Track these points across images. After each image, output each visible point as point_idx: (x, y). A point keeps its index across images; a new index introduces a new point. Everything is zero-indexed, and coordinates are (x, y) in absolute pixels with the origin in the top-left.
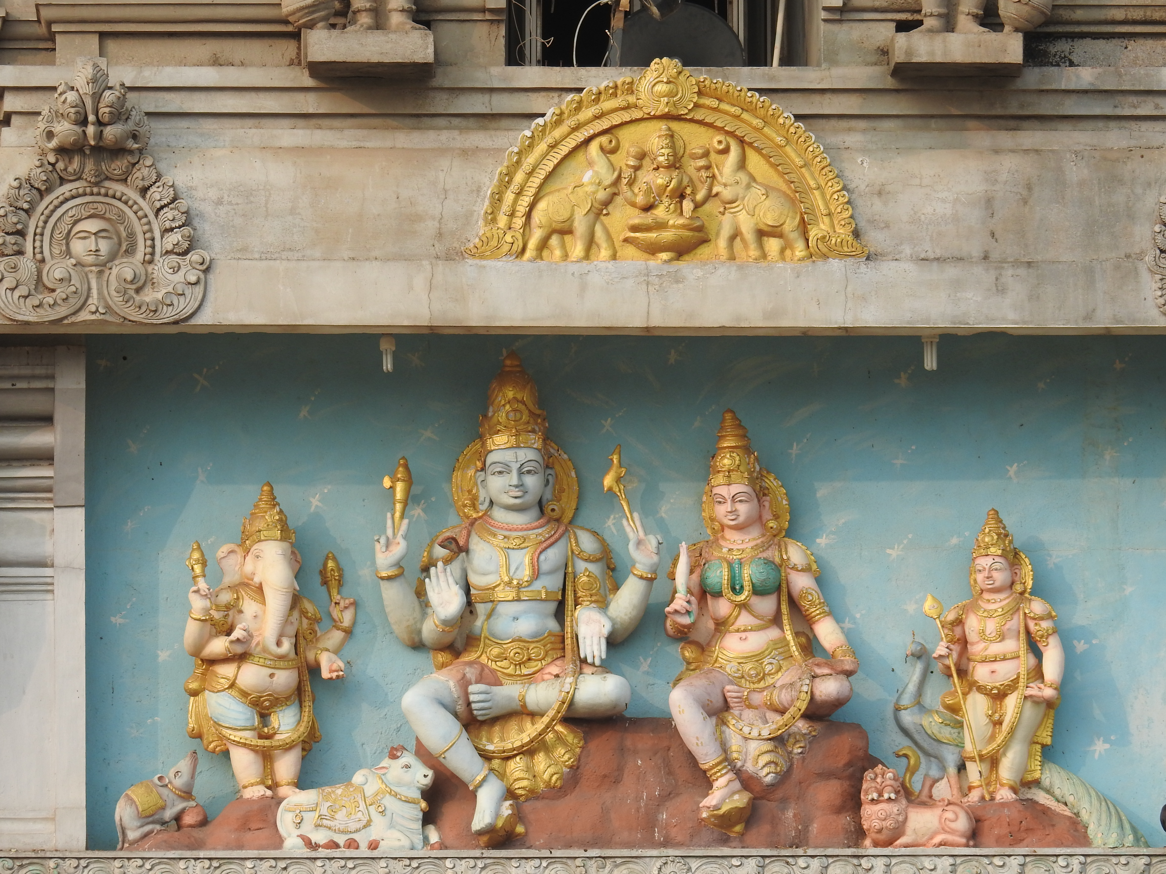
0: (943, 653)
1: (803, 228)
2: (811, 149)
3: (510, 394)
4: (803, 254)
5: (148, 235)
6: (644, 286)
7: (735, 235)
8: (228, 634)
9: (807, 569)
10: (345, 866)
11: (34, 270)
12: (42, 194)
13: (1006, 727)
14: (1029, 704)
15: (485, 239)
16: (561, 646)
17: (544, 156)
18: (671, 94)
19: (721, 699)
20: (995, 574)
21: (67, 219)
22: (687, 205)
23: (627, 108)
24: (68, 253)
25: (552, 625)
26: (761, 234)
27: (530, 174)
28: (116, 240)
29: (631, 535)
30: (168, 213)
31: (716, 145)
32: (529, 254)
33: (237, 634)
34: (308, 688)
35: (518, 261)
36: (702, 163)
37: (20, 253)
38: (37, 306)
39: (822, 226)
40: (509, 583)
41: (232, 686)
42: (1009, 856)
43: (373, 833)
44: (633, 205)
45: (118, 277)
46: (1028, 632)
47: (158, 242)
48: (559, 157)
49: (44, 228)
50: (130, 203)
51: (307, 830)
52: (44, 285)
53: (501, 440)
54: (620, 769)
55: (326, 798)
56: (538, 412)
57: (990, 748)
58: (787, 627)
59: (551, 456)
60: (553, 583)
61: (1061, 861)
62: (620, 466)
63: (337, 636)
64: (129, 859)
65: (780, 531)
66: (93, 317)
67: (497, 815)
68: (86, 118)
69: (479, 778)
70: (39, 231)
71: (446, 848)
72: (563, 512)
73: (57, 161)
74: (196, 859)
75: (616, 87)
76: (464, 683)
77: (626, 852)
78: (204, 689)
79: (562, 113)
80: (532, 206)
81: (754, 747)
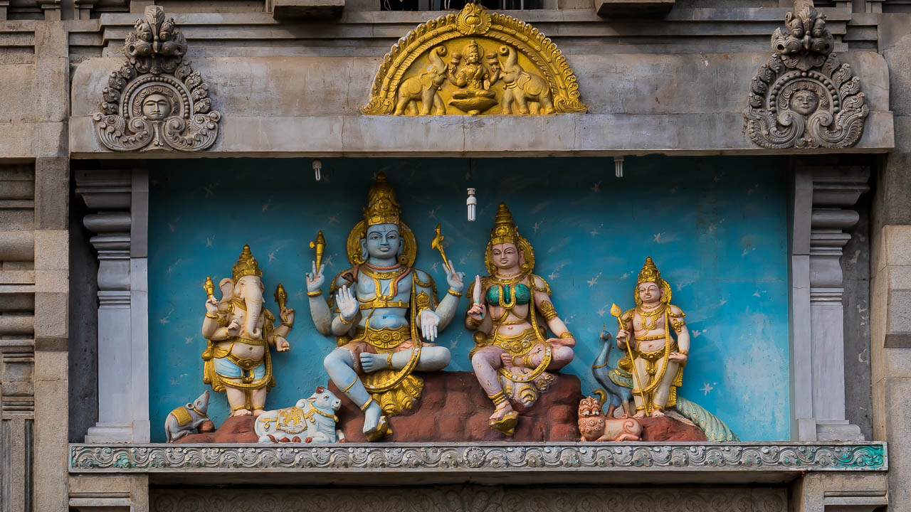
0: (622, 336)
1: (551, 97)
2: (555, 52)
3: (382, 195)
4: (551, 110)
5: (186, 103)
6: (462, 128)
7: (512, 101)
8: (227, 325)
9: (545, 291)
10: (293, 452)
11: (124, 122)
12: (128, 81)
13: (657, 377)
14: (670, 364)
15: (373, 104)
16: (408, 333)
17: (406, 58)
18: (476, 23)
19: (499, 362)
20: (651, 292)
21: (141, 95)
22: (487, 84)
23: (451, 31)
24: (143, 113)
25: (404, 321)
26: (528, 100)
27: (398, 68)
28: (168, 106)
29: (448, 272)
30: (196, 92)
31: (501, 51)
32: (397, 112)
33: (232, 325)
34: (269, 357)
35: (391, 115)
36: (492, 61)
37: (116, 113)
38: (126, 142)
39: (561, 95)
40: (381, 298)
41: (229, 354)
42: (663, 446)
43: (309, 433)
44: (455, 84)
45: (170, 125)
46: (669, 324)
47: (192, 108)
48: (414, 58)
49: (129, 99)
50: (176, 85)
51: (272, 432)
52: (130, 131)
53: (377, 219)
54: (444, 399)
55: (282, 414)
56: (396, 204)
57: (649, 388)
58: (534, 323)
59: (402, 229)
60: (403, 298)
61: (692, 449)
62: (441, 235)
63: (284, 329)
64: (174, 448)
65: (529, 270)
66: (157, 148)
67: (378, 423)
68: (153, 37)
69: (367, 403)
70: (126, 101)
71: (348, 442)
72: (408, 261)
73: (136, 63)
74: (211, 448)
75: (445, 20)
76: (357, 352)
77: (448, 444)
78: (213, 357)
79: (415, 34)
80: (399, 85)
81: (519, 387)
